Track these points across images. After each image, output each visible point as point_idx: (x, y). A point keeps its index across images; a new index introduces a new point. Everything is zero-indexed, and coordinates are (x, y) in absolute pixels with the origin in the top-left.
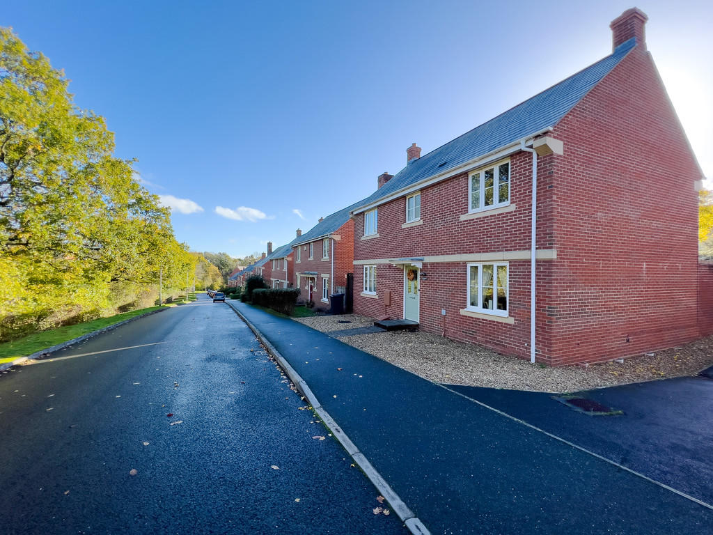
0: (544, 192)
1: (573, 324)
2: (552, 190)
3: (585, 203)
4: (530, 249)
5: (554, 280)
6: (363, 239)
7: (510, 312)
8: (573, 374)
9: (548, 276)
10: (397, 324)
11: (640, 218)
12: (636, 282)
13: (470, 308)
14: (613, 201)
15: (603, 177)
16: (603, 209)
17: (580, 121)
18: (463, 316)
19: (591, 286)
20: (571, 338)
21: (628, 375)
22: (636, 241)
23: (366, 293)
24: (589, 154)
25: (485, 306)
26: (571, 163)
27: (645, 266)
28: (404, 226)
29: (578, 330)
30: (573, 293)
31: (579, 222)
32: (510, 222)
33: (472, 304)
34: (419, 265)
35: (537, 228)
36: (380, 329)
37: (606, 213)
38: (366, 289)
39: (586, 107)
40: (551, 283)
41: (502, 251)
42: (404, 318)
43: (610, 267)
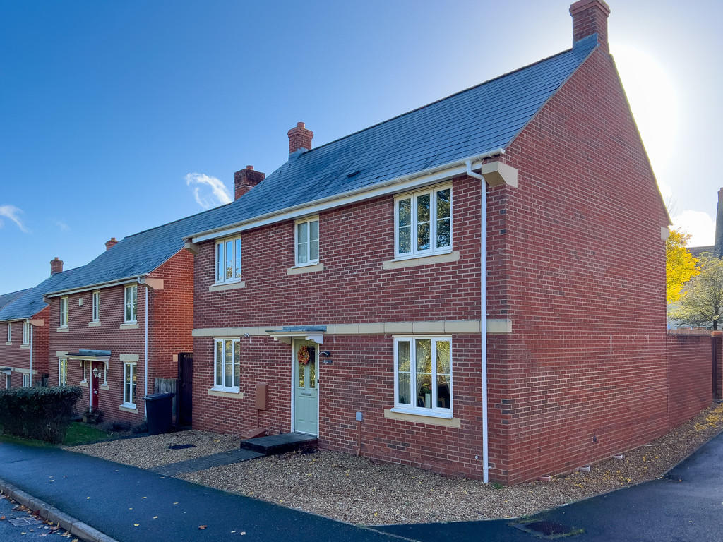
0: (495, 238)
1: (532, 423)
2: (504, 236)
3: (544, 255)
4: (479, 318)
5: (510, 362)
6: (212, 289)
7: (454, 411)
8: (533, 492)
9: (502, 357)
10: (282, 442)
11: (605, 276)
12: (602, 361)
13: (399, 407)
14: (575, 253)
15: (563, 220)
16: (564, 263)
17: (537, 143)
18: (389, 420)
19: (553, 369)
20: (531, 442)
21: (594, 486)
22: (600, 306)
23: (219, 389)
24: (547, 188)
25: (421, 404)
26: (527, 199)
27: (611, 339)
28: (290, 272)
29: (538, 431)
30: (533, 380)
31: (538, 281)
32: (453, 277)
33: (402, 401)
34: (318, 339)
35: (487, 288)
36: (252, 454)
37: (567, 268)
38: (219, 382)
39: (543, 123)
40: (506, 367)
41: (443, 319)
42: (292, 431)
43: (573, 342)
